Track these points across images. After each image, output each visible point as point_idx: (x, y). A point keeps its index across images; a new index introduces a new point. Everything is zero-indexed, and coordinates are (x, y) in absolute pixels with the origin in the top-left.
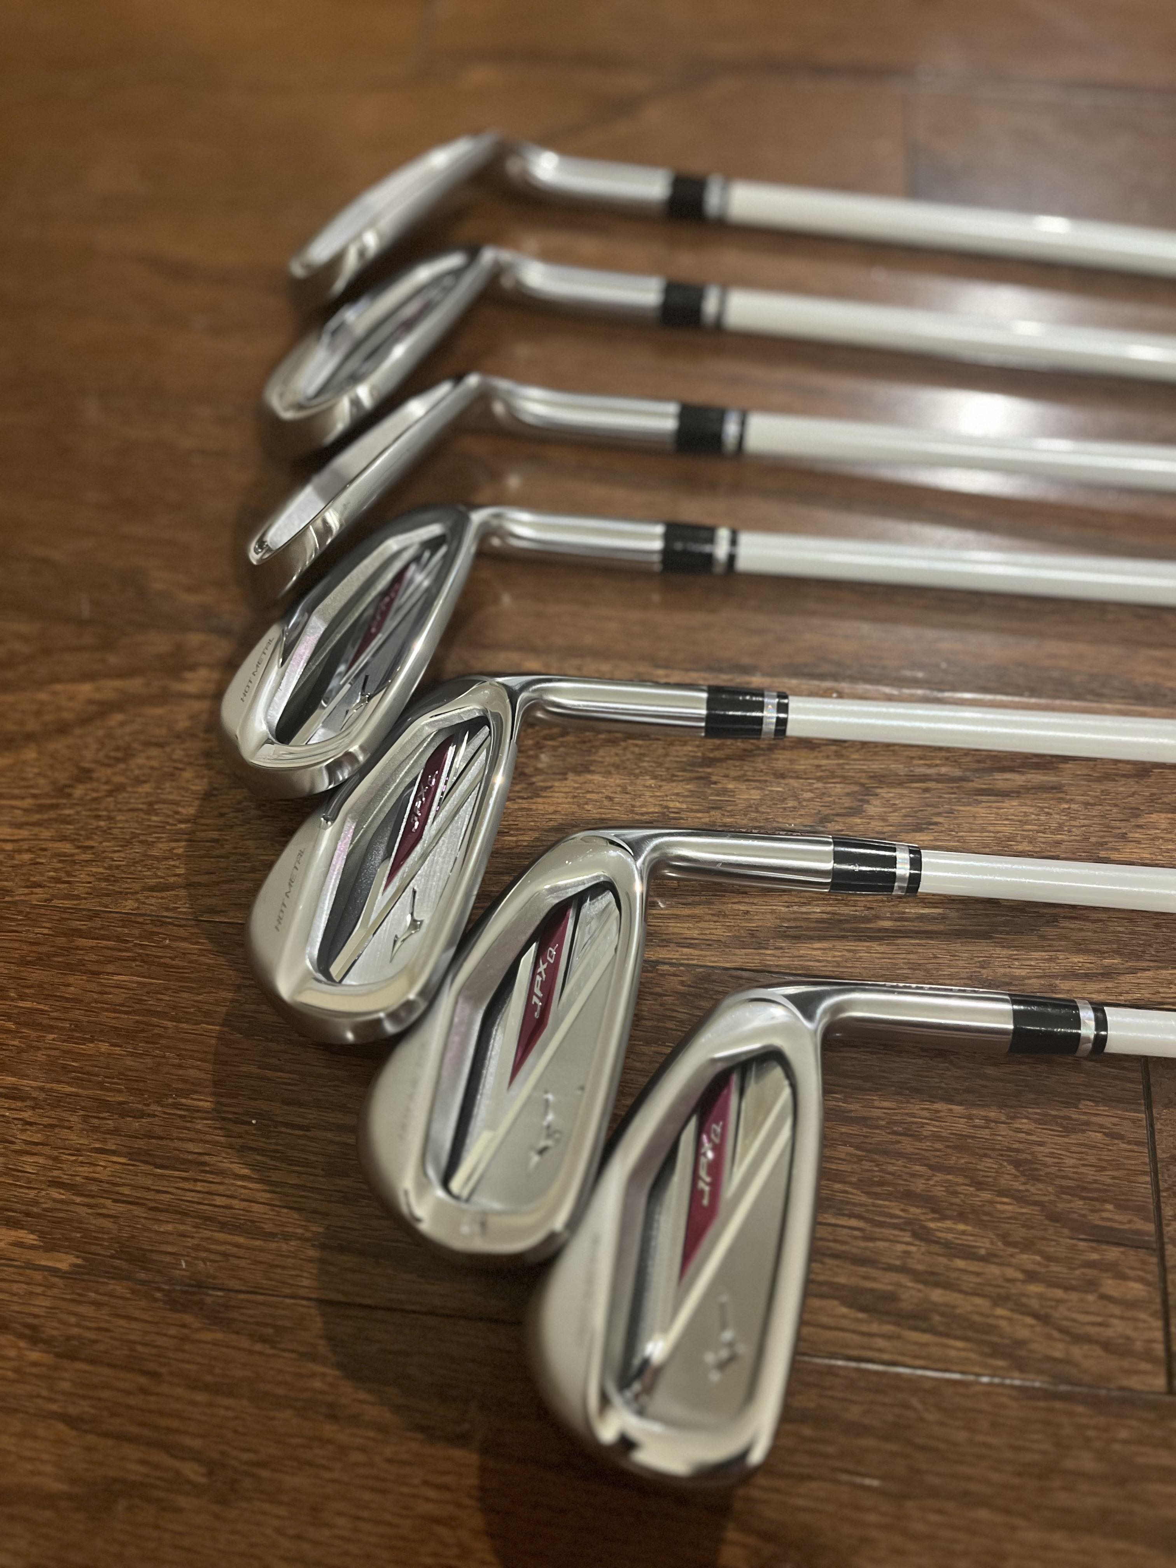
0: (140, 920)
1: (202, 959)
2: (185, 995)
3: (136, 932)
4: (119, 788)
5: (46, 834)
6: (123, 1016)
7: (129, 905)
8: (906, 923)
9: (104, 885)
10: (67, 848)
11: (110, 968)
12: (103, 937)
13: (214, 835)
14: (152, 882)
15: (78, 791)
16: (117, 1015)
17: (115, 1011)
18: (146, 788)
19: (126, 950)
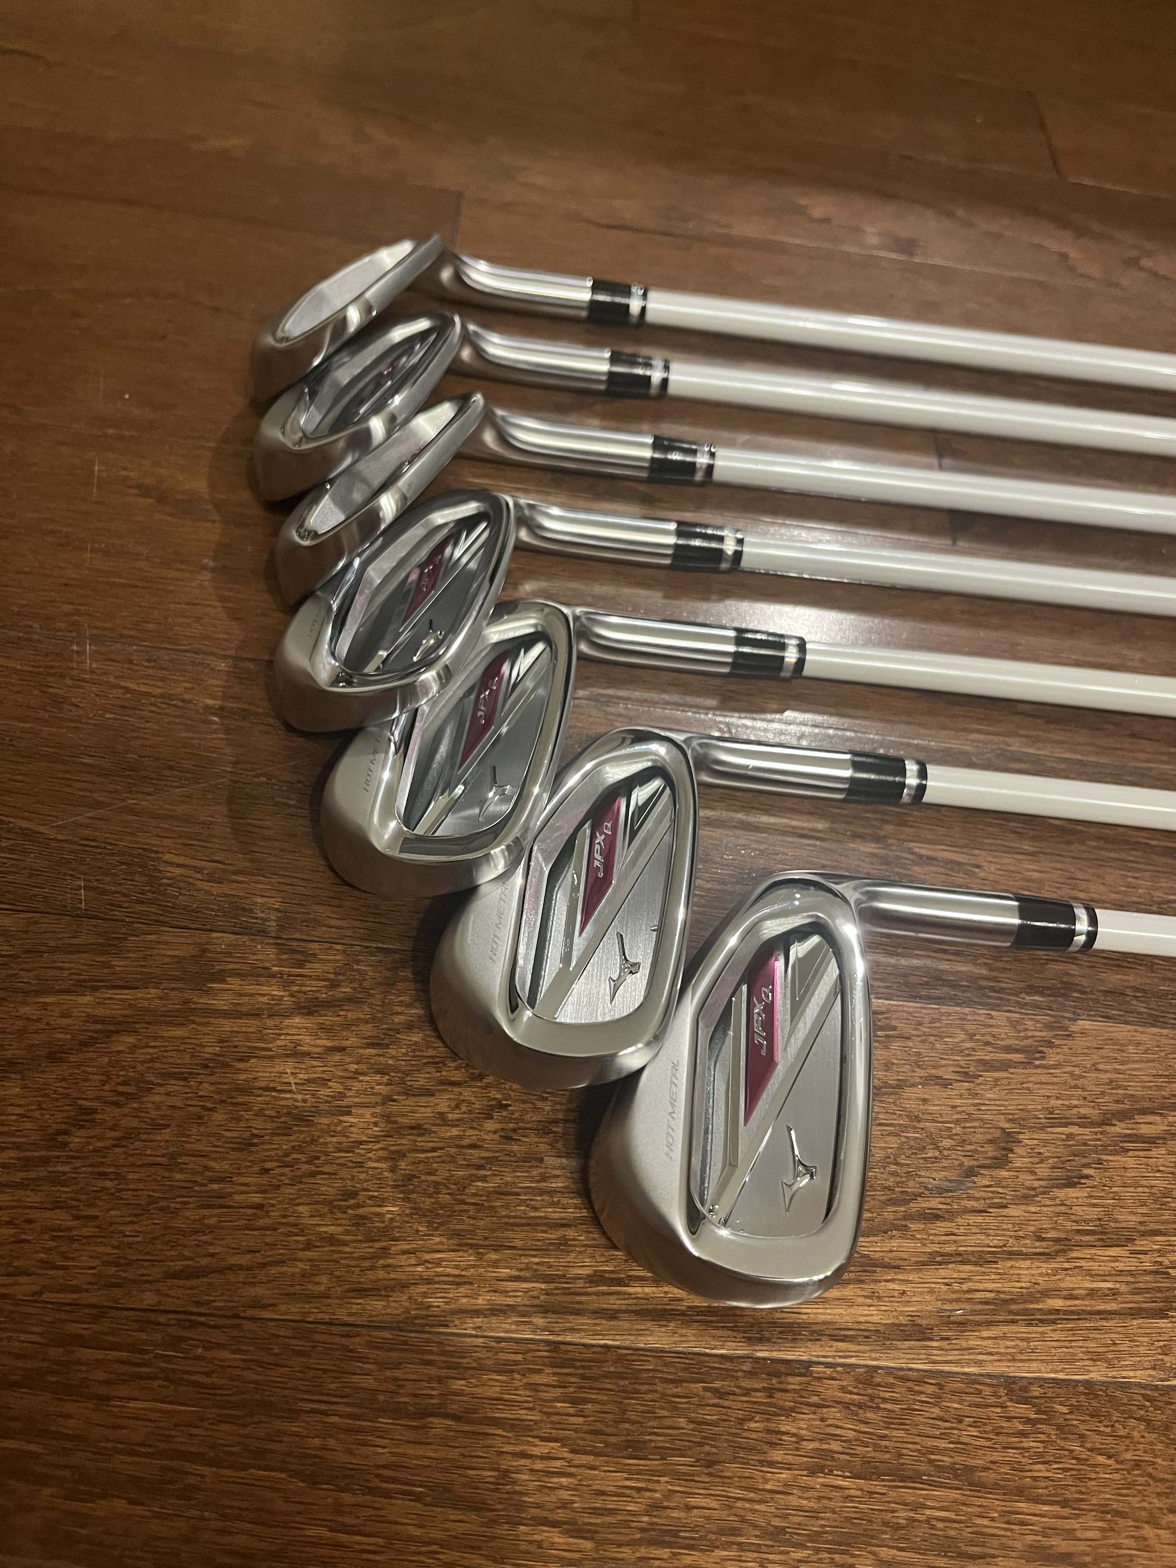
0: (162, 1319)
1: (247, 1374)
2: (226, 1427)
3: (158, 1337)
4: (131, 1135)
5: (33, 1198)
6: (143, 1460)
7: (149, 1298)
8: (1077, 1302)
9: (112, 1270)
10: (61, 1218)
11: (124, 1391)
12: (113, 1347)
13: (256, 1198)
14: (179, 1265)
15: (77, 1139)
16: (136, 1459)
17: (131, 1453)
18: (166, 1134)
19: (145, 1364)
